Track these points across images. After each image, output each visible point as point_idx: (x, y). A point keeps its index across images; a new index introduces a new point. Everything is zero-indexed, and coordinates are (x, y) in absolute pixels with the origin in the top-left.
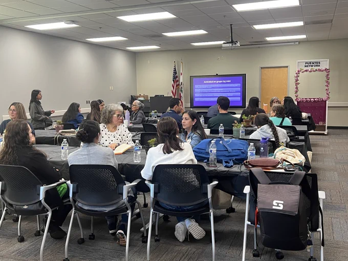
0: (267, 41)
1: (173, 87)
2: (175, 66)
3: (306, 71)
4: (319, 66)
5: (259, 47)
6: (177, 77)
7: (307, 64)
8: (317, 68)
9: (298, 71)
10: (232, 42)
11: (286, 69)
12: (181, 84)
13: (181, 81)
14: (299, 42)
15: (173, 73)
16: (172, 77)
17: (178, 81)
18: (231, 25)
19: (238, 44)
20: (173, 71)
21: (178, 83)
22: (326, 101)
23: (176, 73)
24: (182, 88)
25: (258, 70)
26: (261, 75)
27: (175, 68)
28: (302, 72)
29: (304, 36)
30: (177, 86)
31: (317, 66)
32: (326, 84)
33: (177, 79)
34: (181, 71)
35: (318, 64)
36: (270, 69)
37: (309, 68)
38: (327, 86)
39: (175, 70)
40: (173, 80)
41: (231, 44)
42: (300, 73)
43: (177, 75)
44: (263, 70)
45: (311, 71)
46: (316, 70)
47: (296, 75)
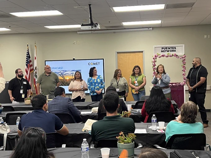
0: (122, 26)
1: (27, 72)
2: (28, 50)
3: (163, 56)
4: (175, 51)
5: (114, 32)
6: (30, 61)
7: (163, 50)
8: (173, 53)
9: (155, 56)
10: (92, 24)
11: (141, 53)
12: (36, 68)
13: (35, 65)
14: (153, 28)
15: (26, 57)
16: (25, 61)
17: (31, 66)
18: (90, 5)
19: (99, 27)
20: (26, 55)
21: (32, 68)
22: (183, 86)
23: (29, 57)
24: (36, 73)
25: (115, 54)
26: (118, 59)
27: (28, 52)
28: (160, 57)
29: (159, 22)
30: (31, 70)
31: (173, 51)
32: (183, 69)
33: (31, 63)
34: (35, 55)
35: (173, 49)
36: (125, 54)
37: (166, 54)
38: (184, 71)
39: (28, 54)
40: (27, 65)
41: (90, 27)
42: (158, 58)
43: (31, 59)
44: (119, 54)
45: (167, 56)
46: (173, 55)
47: (153, 60)
